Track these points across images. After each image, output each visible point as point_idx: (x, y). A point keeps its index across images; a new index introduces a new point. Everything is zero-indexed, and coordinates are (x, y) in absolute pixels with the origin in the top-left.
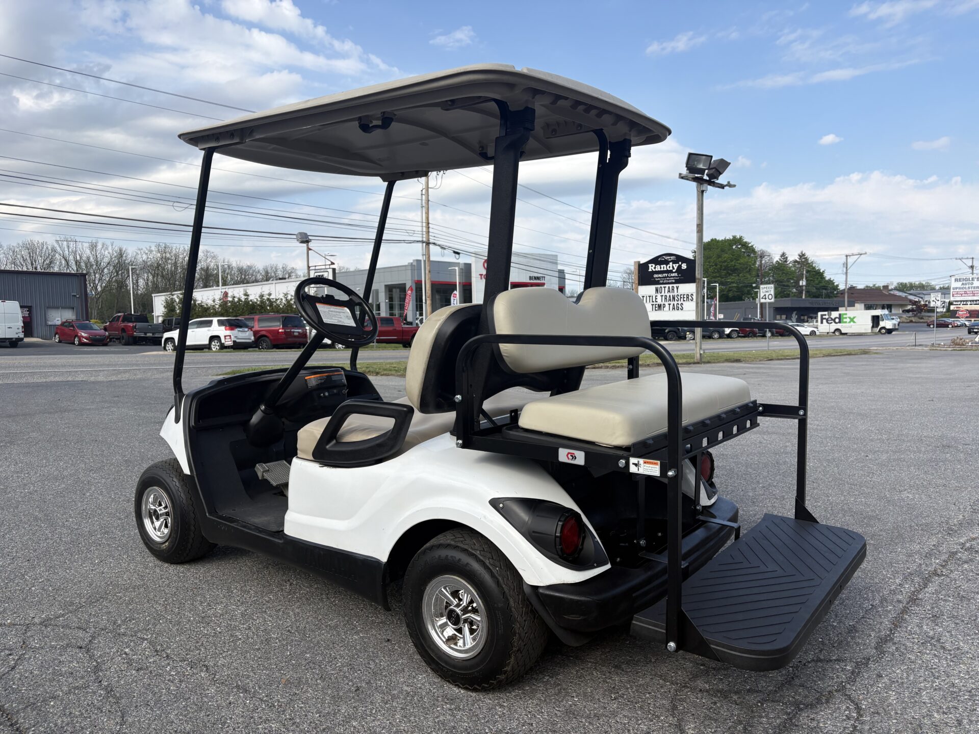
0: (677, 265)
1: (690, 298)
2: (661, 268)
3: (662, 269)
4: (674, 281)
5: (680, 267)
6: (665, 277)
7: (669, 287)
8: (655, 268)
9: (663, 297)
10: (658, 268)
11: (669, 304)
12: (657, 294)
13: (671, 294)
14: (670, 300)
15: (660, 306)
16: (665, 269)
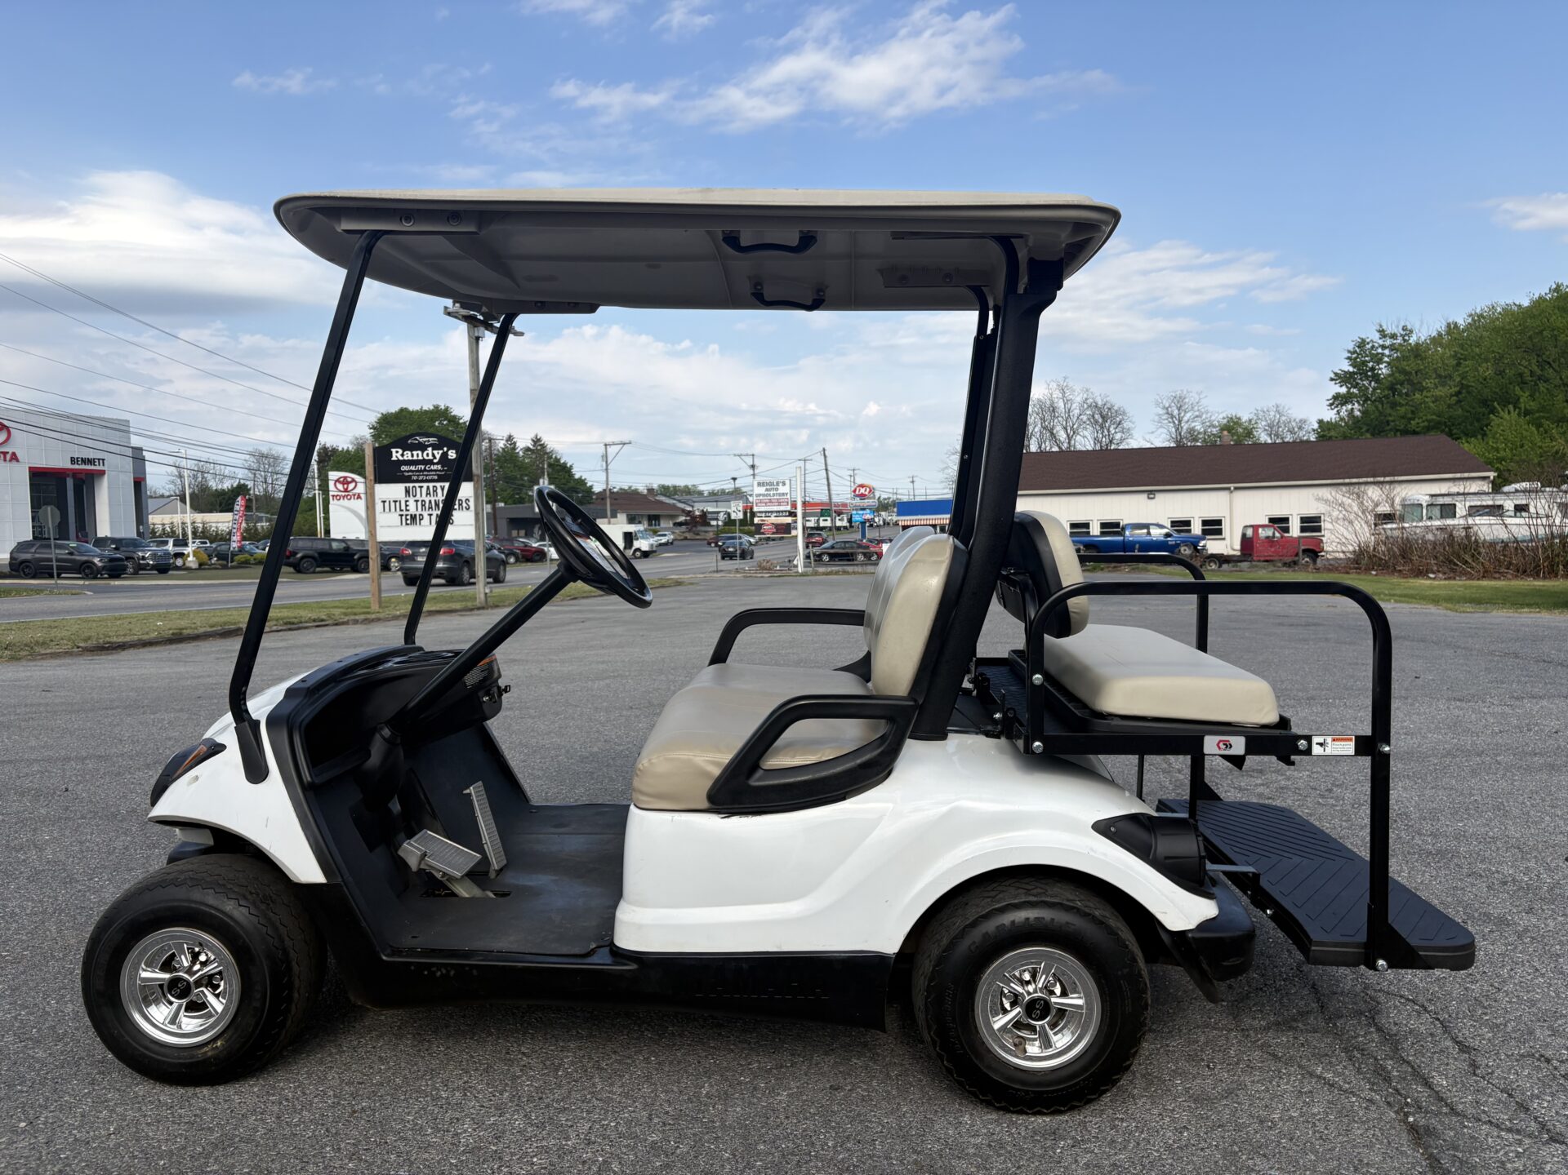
0: (441, 452)
1: (464, 505)
2: (412, 456)
3: (415, 458)
4: (436, 477)
5: (445, 455)
6: (421, 471)
7: (428, 488)
8: (402, 455)
9: (419, 503)
10: (408, 456)
11: (431, 515)
12: (408, 498)
13: (433, 499)
14: (430, 508)
15: (413, 518)
16: (420, 458)
